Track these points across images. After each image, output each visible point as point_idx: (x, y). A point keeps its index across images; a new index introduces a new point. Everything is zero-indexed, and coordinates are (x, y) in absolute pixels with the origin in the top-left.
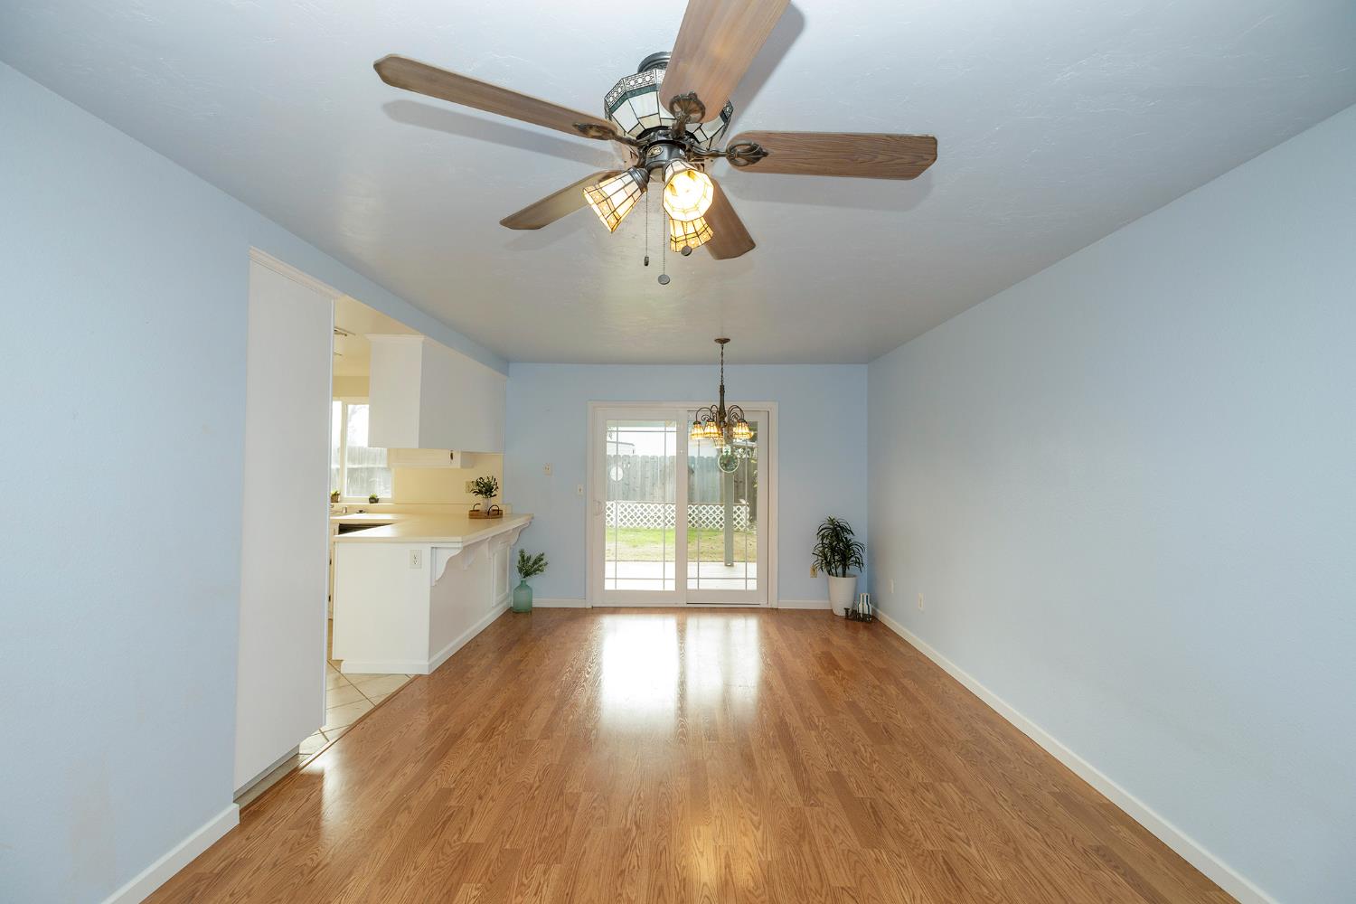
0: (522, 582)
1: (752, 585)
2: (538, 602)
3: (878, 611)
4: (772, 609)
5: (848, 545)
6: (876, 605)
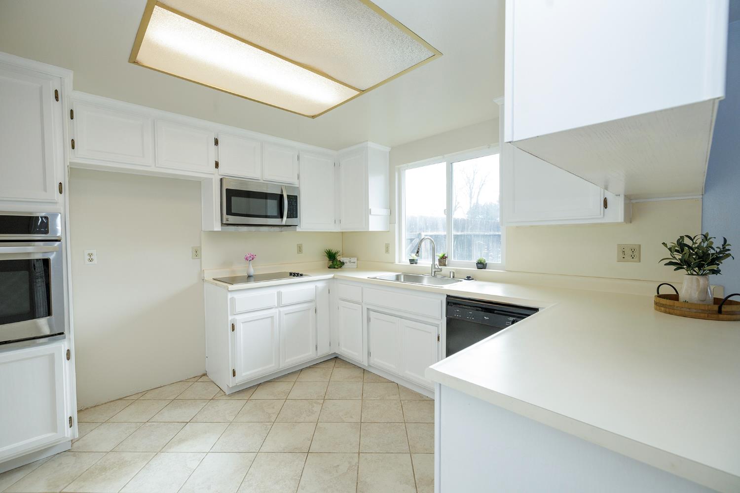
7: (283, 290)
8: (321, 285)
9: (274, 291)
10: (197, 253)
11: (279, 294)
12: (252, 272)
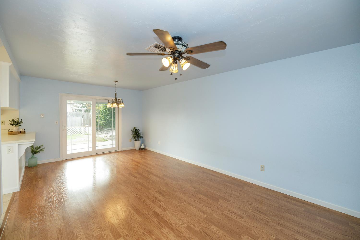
0: (32, 156)
1: (114, 146)
2: (39, 162)
3: (146, 147)
4: (120, 151)
5: (139, 133)
6: (145, 146)
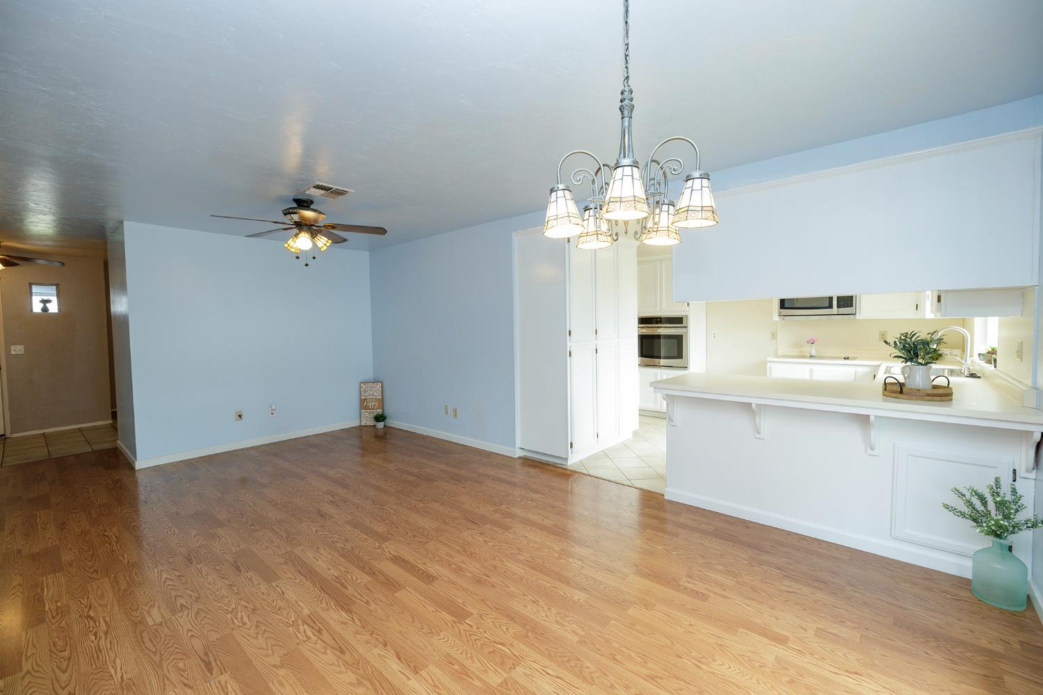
7: (814, 367)
8: (861, 370)
9: (808, 367)
10: (774, 336)
11: (811, 371)
12: (813, 353)
